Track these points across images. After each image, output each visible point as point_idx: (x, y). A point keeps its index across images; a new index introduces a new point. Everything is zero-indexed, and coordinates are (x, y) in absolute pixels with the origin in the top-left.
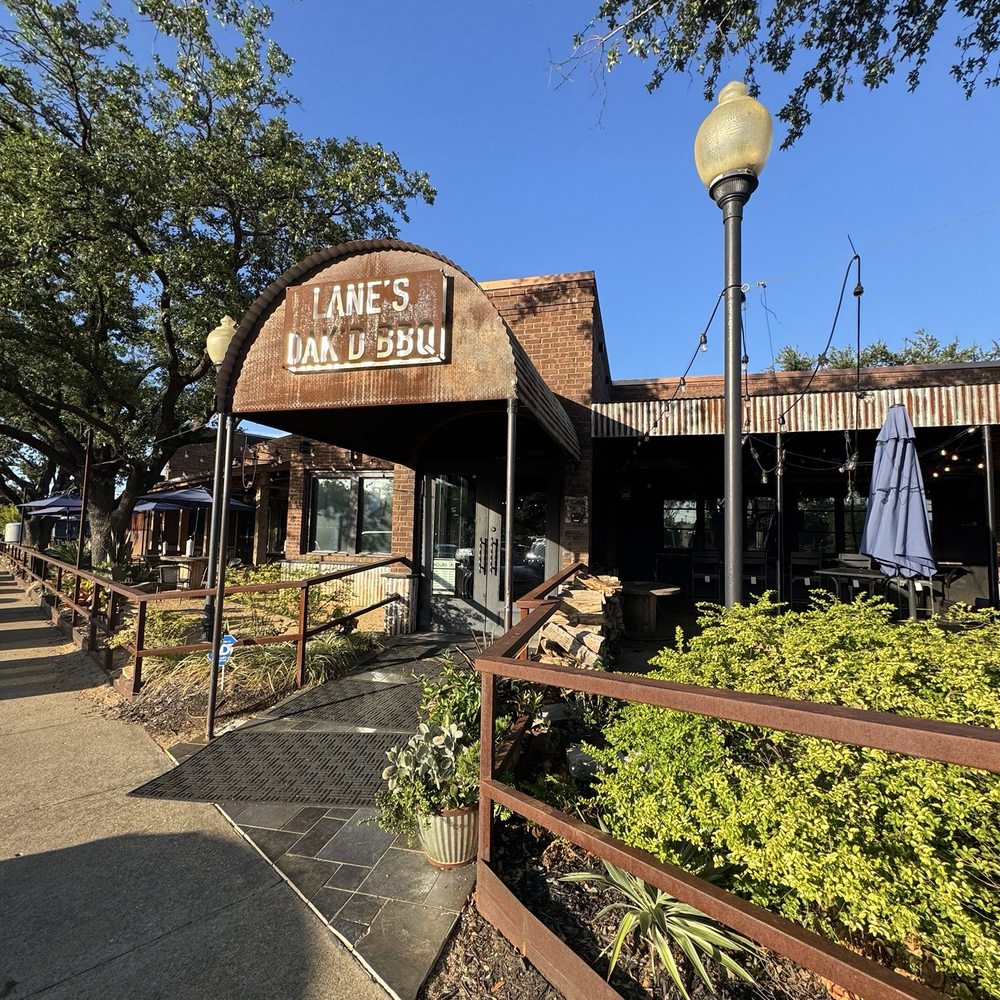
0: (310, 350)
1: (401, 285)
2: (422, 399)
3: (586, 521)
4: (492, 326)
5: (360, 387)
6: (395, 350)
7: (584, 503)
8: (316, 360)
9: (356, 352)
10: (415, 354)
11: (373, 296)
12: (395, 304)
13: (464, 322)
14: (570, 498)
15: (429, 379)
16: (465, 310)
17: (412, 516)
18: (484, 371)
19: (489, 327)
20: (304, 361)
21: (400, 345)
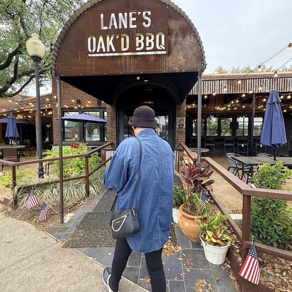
0: (101, 45)
1: (147, 15)
2: (157, 71)
3: (184, 127)
4: (190, 37)
5: (126, 65)
6: (145, 46)
7: (183, 120)
8: (104, 50)
9: (125, 47)
10: (155, 49)
11: (132, 19)
12: (144, 23)
13: (176, 35)
14: (178, 118)
15: (161, 62)
16: (177, 29)
17: (115, 126)
18: (187, 58)
19: (189, 37)
20: (98, 51)
21: (147, 45)
